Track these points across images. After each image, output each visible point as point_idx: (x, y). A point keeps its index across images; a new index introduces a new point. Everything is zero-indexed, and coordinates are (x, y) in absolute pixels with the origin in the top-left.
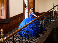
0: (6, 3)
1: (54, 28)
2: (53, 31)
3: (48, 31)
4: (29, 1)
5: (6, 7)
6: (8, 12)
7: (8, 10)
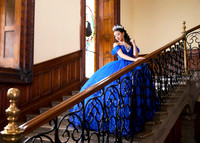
0: (23, 12)
1: (187, 106)
2: (183, 114)
3: (169, 111)
4: (101, 14)
5: (22, 27)
6: (27, 43)
7: (27, 35)
